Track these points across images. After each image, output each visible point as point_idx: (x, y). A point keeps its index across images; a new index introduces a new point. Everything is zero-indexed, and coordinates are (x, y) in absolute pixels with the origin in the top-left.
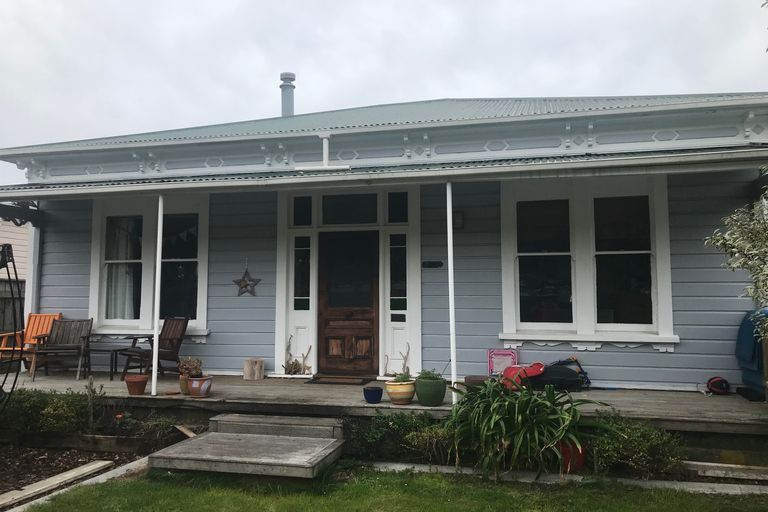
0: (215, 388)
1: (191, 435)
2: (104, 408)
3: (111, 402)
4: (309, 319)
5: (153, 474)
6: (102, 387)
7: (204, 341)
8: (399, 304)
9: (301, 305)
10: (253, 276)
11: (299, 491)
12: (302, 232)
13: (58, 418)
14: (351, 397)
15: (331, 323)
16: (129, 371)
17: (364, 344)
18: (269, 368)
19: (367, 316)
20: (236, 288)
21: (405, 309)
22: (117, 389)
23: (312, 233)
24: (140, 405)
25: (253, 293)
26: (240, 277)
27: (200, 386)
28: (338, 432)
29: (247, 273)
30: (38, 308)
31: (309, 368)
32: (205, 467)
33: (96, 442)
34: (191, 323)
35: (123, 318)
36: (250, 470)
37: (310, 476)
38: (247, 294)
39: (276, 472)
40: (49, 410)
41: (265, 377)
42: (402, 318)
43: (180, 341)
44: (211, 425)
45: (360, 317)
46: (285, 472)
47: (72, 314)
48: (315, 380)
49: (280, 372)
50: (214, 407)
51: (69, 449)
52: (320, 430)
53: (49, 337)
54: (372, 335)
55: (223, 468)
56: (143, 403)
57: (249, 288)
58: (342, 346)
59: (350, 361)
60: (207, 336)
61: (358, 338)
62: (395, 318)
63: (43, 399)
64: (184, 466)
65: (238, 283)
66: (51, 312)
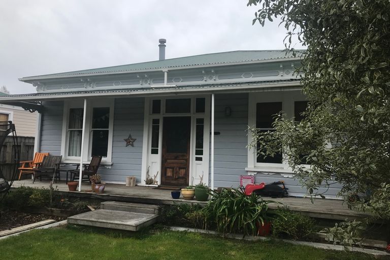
0: (106, 189)
1: (93, 210)
2: (57, 195)
3: (61, 194)
4: (158, 158)
5: (69, 226)
6: (57, 187)
7: (110, 168)
8: (199, 152)
9: (155, 152)
10: (133, 137)
11: (129, 237)
12: (156, 116)
13: (36, 200)
14: (166, 196)
15: (168, 161)
16: (75, 180)
17: (183, 171)
18: (138, 181)
19: (185, 158)
20: (125, 143)
21: (202, 155)
22: (64, 188)
23: (160, 117)
24: (73, 196)
25: (132, 145)
26: (127, 138)
27: (99, 187)
28: (156, 211)
29: (130, 136)
30: (40, 150)
31: (157, 182)
32: (90, 224)
33: (52, 211)
34: (103, 159)
35: (76, 156)
36: (109, 226)
37: (135, 230)
38: (130, 146)
39: (121, 228)
40: (33, 196)
41: (136, 185)
42: (200, 159)
43: (97, 167)
44: (101, 206)
45: (181, 158)
46: (124, 228)
47: (54, 153)
48: (159, 188)
49: (143, 183)
50: (104, 198)
51: (40, 214)
52: (149, 210)
53: (42, 164)
54: (186, 167)
55: (98, 225)
56: (75, 195)
57: (131, 143)
58: (173, 171)
59: (176, 179)
60: (112, 165)
61: (180, 168)
62: (198, 159)
63: (31, 191)
64: (82, 223)
65: (126, 140)
66: (45, 152)
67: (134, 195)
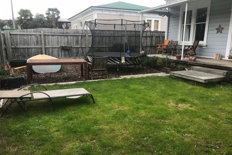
0: (197, 60)
2: (170, 62)
3: (172, 61)
5: (170, 77)
6: (170, 57)
7: (205, 48)
10: (222, 27)
11: (200, 86)
13: (159, 63)
20: (216, 31)
24: (178, 62)
26: (218, 27)
27: (192, 58)
28: (225, 74)
29: (220, 26)
30: (168, 38)
34: (201, 42)
35: (186, 41)
36: (190, 78)
37: (204, 82)
38: (219, 33)
39: (196, 80)
40: (158, 61)
43: (196, 47)
44: (192, 68)
46: (198, 80)
47: (174, 40)
49: (227, 58)
50: (195, 64)
52: (220, 73)
53: (167, 45)
56: (179, 62)
57: (220, 31)
60: (206, 46)
65: (217, 29)
66: (170, 39)
67: (214, 64)
